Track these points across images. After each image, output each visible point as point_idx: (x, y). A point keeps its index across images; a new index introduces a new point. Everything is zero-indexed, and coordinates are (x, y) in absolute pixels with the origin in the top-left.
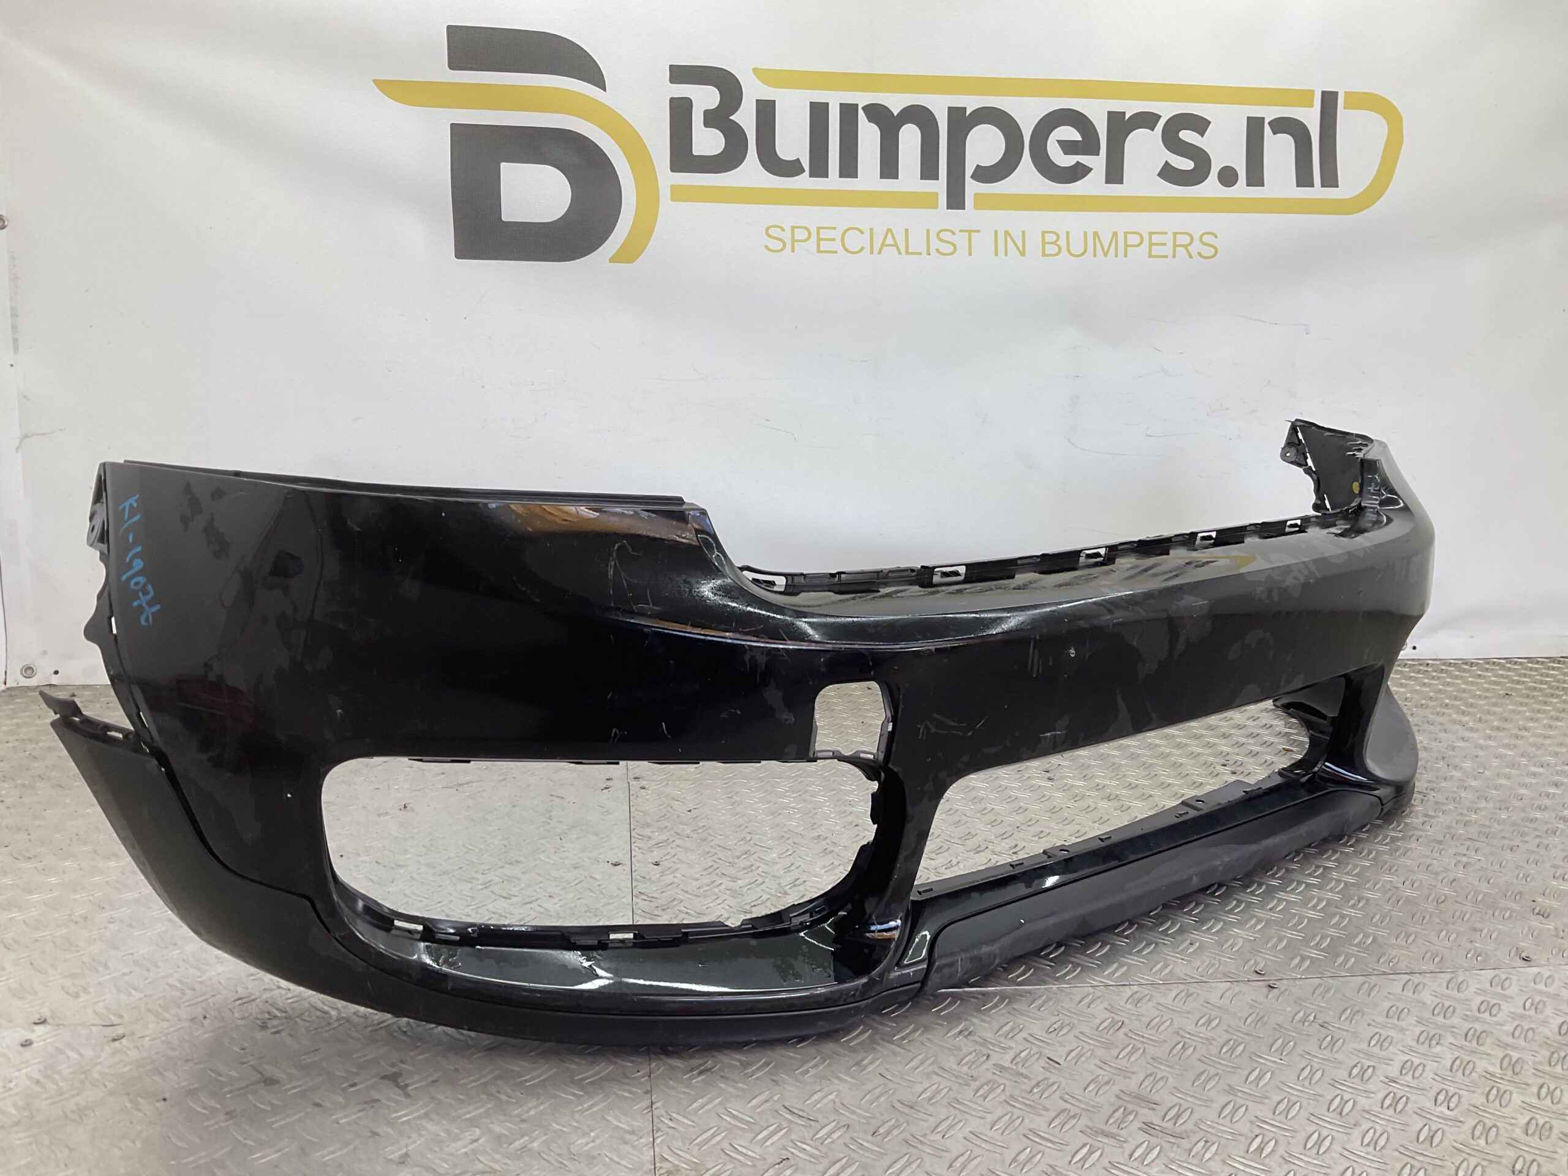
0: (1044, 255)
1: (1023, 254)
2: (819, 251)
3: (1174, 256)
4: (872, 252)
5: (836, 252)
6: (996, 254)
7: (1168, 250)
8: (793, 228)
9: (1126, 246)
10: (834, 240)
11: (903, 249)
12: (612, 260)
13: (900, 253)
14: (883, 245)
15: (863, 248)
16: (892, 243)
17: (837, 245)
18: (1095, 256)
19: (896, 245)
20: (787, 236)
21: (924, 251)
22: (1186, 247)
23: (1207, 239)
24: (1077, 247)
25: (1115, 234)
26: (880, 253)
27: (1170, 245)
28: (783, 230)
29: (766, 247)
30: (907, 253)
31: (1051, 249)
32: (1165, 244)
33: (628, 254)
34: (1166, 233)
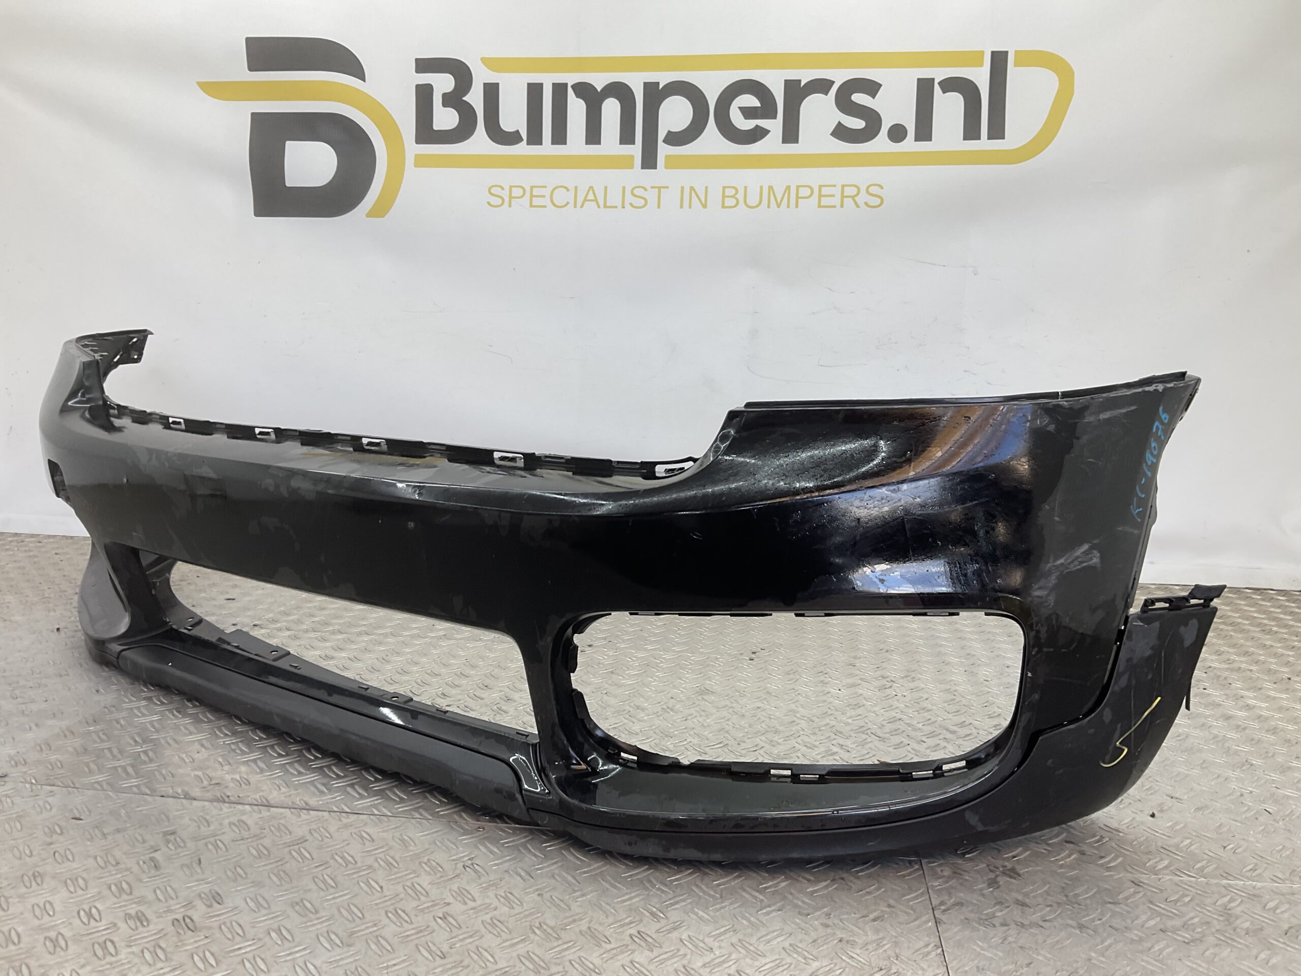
0: (723, 207)
1: (705, 206)
2: (531, 206)
3: (842, 206)
4: (575, 206)
5: (545, 207)
6: (682, 207)
7: (836, 201)
8: (511, 187)
9: (798, 198)
10: (544, 196)
11: (601, 203)
12: (368, 216)
13: (599, 207)
14: (585, 200)
15: (568, 203)
16: (593, 198)
17: (546, 201)
18: (769, 207)
19: (596, 200)
20: (505, 194)
21: (620, 205)
22: (853, 197)
23: (873, 190)
24: (753, 200)
25: (788, 188)
26: (582, 207)
27: (839, 195)
28: (503, 189)
29: (489, 203)
30: (605, 206)
31: (730, 202)
32: (833, 196)
33: (380, 211)
34: (835, 186)
